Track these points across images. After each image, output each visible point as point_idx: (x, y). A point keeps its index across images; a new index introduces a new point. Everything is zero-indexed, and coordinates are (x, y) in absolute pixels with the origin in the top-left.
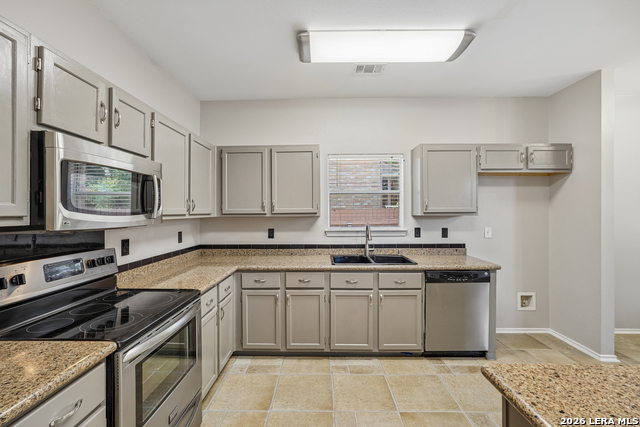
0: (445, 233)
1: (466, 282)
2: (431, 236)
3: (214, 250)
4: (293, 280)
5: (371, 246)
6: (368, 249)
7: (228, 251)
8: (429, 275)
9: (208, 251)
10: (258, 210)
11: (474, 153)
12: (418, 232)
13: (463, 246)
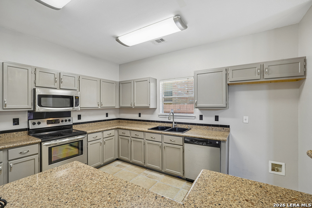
0: (217, 118)
1: (204, 145)
2: (209, 120)
3: (123, 121)
4: (133, 134)
5: (175, 123)
6: (174, 124)
7: (126, 121)
8: (186, 139)
9: (121, 120)
10: (130, 106)
11: (224, 73)
12: (201, 117)
13: (228, 127)
